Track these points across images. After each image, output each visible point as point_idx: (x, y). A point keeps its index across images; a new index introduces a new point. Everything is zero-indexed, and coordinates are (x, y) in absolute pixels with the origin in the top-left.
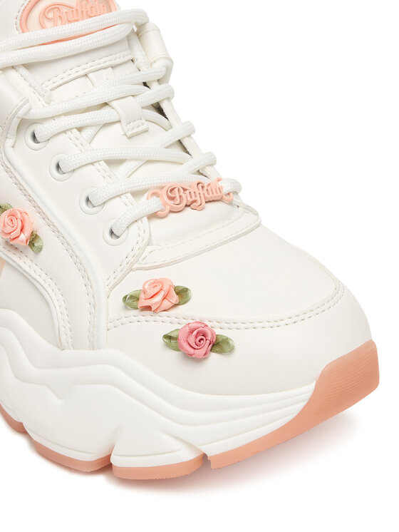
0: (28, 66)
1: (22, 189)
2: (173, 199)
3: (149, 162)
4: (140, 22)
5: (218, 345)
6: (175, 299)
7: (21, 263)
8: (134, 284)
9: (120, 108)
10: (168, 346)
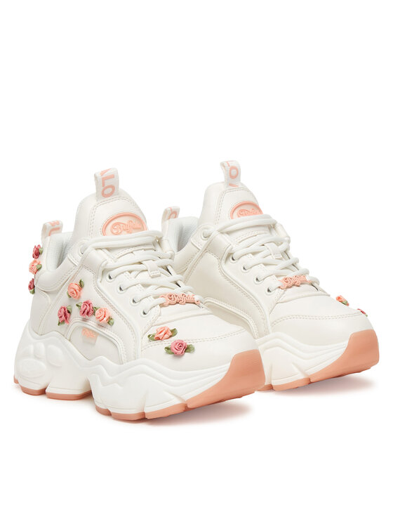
0: (109, 249)
1: (105, 299)
2: (171, 299)
3: (162, 287)
4: (159, 237)
5: (187, 349)
6: (170, 334)
7: (105, 332)
8: (153, 331)
9: (146, 265)
10: (168, 353)
